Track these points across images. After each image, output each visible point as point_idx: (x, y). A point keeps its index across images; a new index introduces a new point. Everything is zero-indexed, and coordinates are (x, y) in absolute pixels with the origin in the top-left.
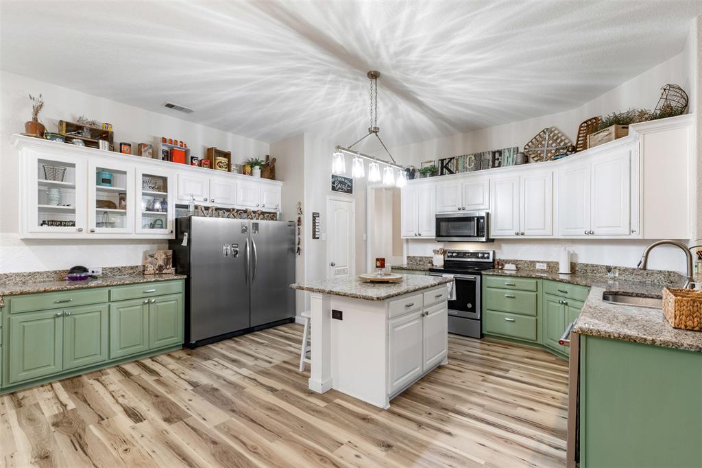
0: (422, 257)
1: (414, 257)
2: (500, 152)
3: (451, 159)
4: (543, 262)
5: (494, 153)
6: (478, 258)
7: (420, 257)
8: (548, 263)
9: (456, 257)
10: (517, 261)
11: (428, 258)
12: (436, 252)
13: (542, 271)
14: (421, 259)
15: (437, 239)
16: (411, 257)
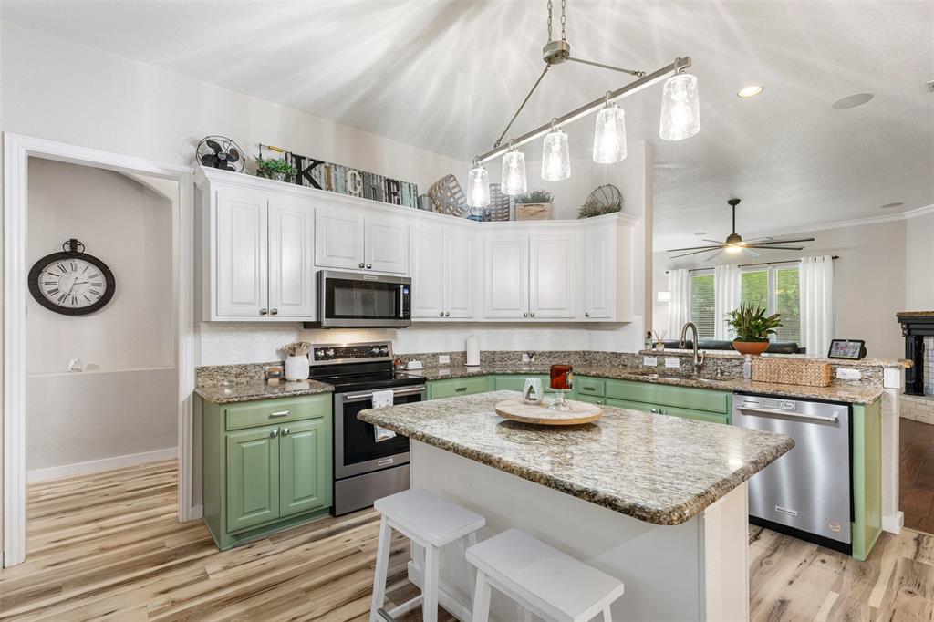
0: (245, 366)
1: (221, 369)
2: (396, 183)
3: (316, 163)
4: (445, 354)
5: (389, 181)
7: (239, 366)
8: (451, 354)
9: (335, 357)
10: (418, 355)
11: (261, 365)
12: (292, 351)
13: (445, 366)
14: (243, 370)
15: (325, 322)
16: (207, 368)
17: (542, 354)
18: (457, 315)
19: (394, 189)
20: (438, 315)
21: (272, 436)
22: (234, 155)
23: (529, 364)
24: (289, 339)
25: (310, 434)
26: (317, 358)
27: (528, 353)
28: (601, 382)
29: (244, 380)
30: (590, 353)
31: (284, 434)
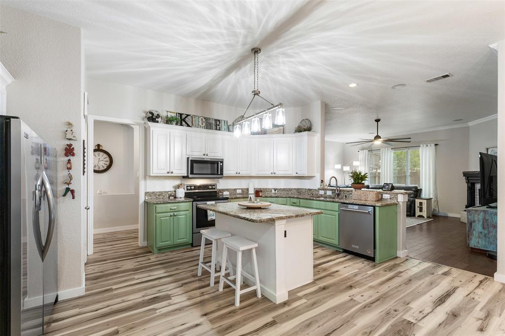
0: (162, 192)
1: (153, 192)
2: (219, 121)
3: (188, 115)
4: (240, 189)
5: (216, 120)
6: (209, 189)
7: (160, 192)
8: (242, 189)
9: (194, 189)
11: (167, 192)
12: (178, 187)
13: (240, 194)
14: (161, 194)
15: (190, 176)
16: (149, 192)
17: (280, 189)
18: (243, 173)
19: (218, 123)
20: (235, 173)
21: (171, 216)
22: (158, 116)
23: (275, 194)
24: (177, 182)
25: (184, 216)
26: (187, 190)
27: (274, 189)
28: (298, 200)
29: (161, 197)
30: (300, 189)
31: (175, 215)
